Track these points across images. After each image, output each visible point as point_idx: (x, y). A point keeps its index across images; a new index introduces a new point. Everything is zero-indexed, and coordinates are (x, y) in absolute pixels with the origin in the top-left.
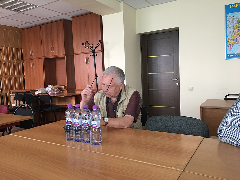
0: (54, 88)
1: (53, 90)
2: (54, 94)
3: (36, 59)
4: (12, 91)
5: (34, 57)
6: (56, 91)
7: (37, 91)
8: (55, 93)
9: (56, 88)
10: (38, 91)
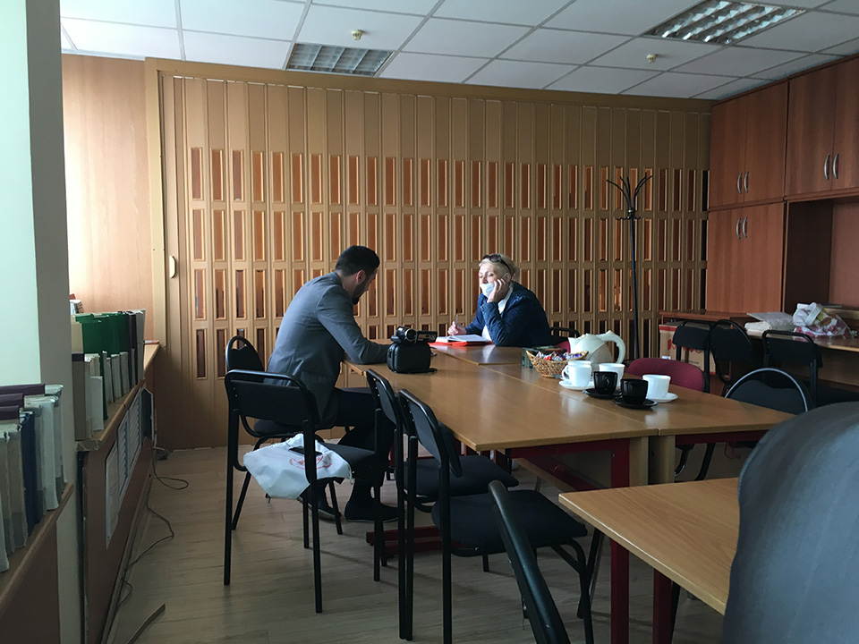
0: (826, 316)
1: (823, 323)
2: (824, 338)
3: (756, 204)
4: (663, 314)
5: (749, 198)
6: (834, 329)
7: (753, 320)
8: (830, 333)
9: (832, 315)
10: (759, 321)
